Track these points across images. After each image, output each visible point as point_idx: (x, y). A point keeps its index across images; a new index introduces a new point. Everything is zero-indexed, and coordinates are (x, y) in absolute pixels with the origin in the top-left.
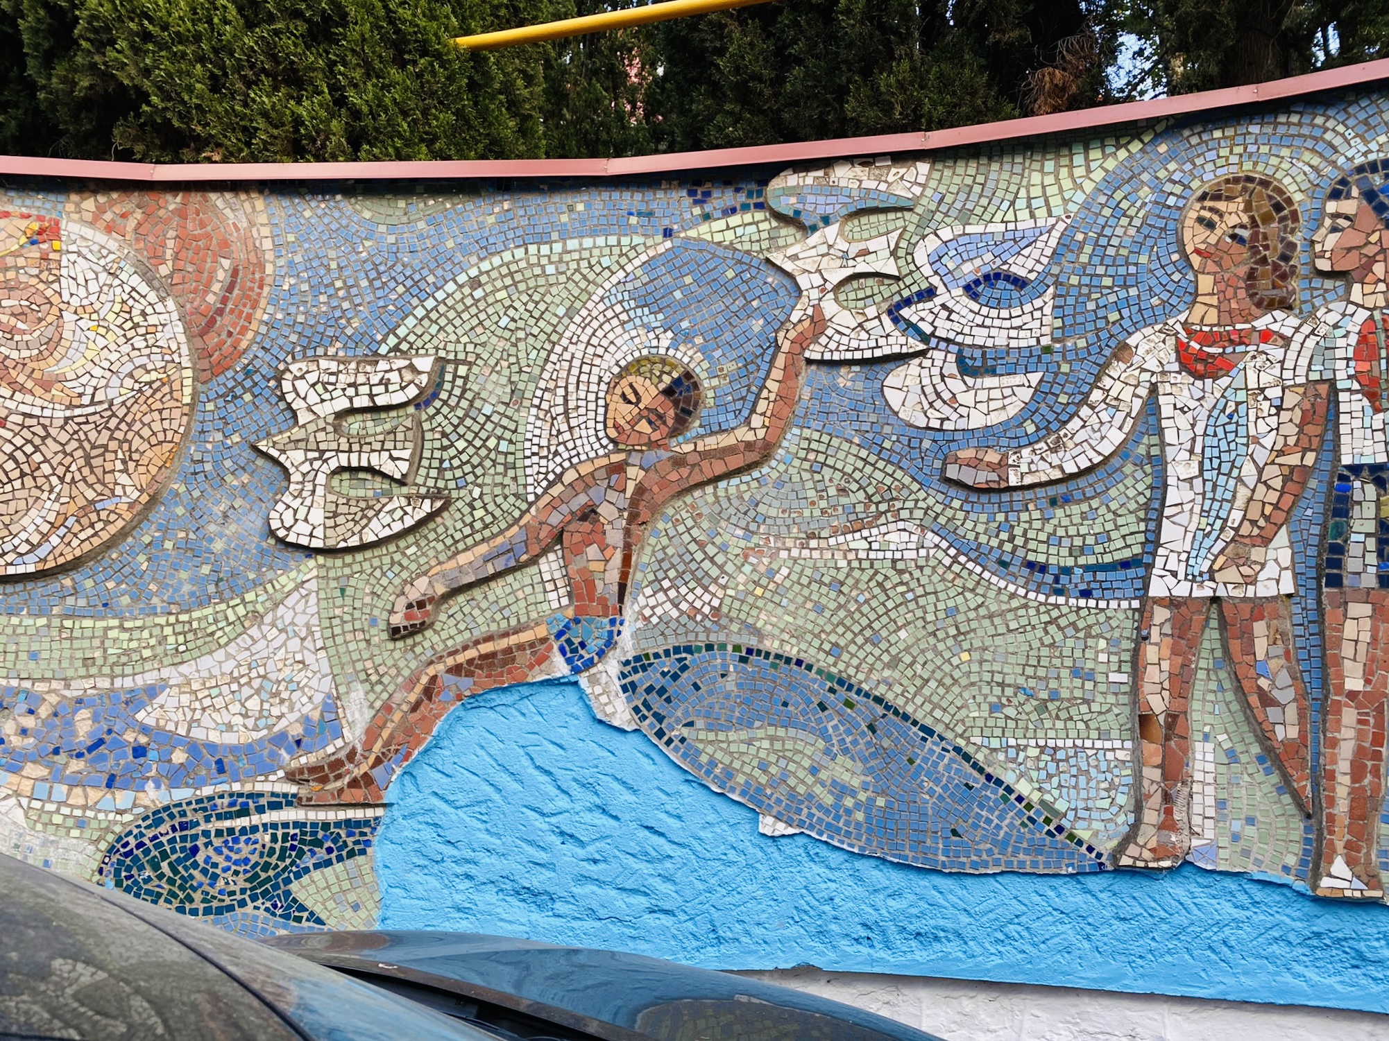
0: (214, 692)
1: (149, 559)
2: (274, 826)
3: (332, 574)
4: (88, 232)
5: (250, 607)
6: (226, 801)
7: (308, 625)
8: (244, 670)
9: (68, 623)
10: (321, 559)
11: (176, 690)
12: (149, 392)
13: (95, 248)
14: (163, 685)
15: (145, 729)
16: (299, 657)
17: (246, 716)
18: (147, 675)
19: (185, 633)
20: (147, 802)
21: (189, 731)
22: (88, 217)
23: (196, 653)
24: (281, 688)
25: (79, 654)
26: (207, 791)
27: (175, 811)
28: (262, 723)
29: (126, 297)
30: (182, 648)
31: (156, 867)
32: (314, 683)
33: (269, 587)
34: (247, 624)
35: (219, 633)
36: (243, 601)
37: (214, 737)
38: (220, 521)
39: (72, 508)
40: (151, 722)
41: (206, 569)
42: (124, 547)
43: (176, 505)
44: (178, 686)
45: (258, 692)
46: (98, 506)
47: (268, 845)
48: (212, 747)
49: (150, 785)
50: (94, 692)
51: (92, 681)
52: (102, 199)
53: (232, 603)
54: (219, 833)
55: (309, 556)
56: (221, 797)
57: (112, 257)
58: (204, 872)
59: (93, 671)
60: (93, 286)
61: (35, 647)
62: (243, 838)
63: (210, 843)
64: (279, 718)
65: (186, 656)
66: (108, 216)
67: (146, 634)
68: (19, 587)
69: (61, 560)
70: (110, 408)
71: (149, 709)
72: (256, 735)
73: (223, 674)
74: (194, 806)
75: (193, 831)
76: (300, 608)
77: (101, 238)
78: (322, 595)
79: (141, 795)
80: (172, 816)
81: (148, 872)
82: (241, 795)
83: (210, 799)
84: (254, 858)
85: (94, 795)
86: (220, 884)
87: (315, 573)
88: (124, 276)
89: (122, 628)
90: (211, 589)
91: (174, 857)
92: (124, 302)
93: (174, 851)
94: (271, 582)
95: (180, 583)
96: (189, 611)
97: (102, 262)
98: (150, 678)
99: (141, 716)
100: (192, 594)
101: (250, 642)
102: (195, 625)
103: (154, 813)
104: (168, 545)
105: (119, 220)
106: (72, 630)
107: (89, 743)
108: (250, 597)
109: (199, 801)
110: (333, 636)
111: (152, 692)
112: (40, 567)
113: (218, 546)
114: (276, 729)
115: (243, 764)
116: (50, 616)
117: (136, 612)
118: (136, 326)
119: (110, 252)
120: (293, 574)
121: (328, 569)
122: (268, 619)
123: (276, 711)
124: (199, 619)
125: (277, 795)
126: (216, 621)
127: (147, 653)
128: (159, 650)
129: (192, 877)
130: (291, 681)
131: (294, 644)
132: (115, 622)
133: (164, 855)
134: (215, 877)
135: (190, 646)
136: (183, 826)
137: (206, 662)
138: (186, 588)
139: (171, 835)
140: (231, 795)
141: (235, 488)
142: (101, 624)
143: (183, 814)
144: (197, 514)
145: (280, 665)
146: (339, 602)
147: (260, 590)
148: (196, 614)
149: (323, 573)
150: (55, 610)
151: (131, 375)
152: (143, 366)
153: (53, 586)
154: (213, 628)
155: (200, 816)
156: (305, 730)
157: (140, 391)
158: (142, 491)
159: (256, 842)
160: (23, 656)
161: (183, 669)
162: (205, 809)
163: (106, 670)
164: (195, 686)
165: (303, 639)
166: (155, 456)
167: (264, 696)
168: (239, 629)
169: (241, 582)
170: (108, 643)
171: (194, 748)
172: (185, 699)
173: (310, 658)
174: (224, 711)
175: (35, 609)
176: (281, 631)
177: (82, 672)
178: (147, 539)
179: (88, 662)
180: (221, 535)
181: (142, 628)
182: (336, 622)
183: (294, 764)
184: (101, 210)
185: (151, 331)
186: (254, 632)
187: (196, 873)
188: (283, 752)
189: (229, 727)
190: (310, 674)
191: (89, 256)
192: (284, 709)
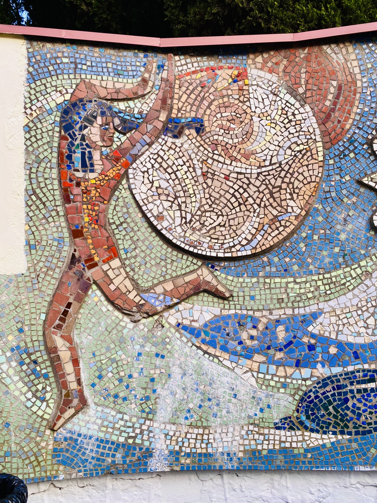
0: (349, 315)
1: (306, 246)
4: (262, 73)
5: (364, 269)
6: (362, 374)
8: (364, 303)
9: (268, 280)
11: (328, 315)
12: (300, 156)
13: (266, 81)
14: (321, 312)
15: (313, 336)
17: (367, 327)
18: (311, 307)
19: (329, 284)
20: (318, 375)
21: (337, 336)
22: (259, 66)
23: (336, 295)
25: (275, 297)
26: (351, 368)
27: (334, 379)
29: (284, 106)
30: (329, 292)
31: (326, 409)
33: (373, 257)
34: (363, 278)
35: (348, 284)
36: (360, 266)
37: (351, 339)
38: (343, 223)
39: (266, 220)
40: (316, 332)
41: (337, 250)
42: (293, 239)
43: (318, 216)
44: (329, 312)
45: (373, 314)
46: (280, 218)
48: (350, 345)
49: (319, 366)
50: (285, 316)
51: (283, 310)
52: (266, 56)
53: (353, 267)
54: (359, 391)
56: (358, 371)
57: (275, 85)
58: (353, 412)
59: (283, 305)
60: (267, 102)
61: (252, 293)
62: (373, 394)
63: (355, 396)
65: (332, 296)
66: (269, 64)
67: (308, 285)
68: (241, 263)
69: (264, 248)
70: (280, 166)
71: (314, 325)
72: (374, 338)
73: (352, 306)
74: (344, 377)
75: (345, 390)
77: (268, 76)
79: (315, 371)
80: (332, 382)
81: (322, 412)
82: (369, 371)
83: (353, 372)
85: (290, 371)
86: (363, 418)
88: (282, 95)
89: (295, 282)
90: (341, 260)
91: (335, 404)
92: (283, 109)
93: (335, 400)
94: (374, 255)
95: (324, 257)
96: (329, 272)
97: (270, 89)
98: (314, 308)
99: (310, 328)
100: (330, 263)
101: (366, 288)
102: (334, 279)
103: (323, 380)
104: (316, 237)
105: (275, 66)
106: (270, 284)
107: (285, 344)
108: (363, 263)
109: (347, 374)
111: (315, 316)
112: (254, 251)
113: (343, 237)
115: (368, 354)
116: (258, 277)
117: (302, 274)
118: (290, 121)
119: (273, 83)
122: (375, 275)
124: (336, 277)
126: (345, 277)
127: (310, 295)
128: (316, 293)
129: (346, 415)
132: (291, 279)
133: (330, 403)
134: (359, 415)
135: (333, 291)
136: (339, 387)
137: (342, 299)
138: (327, 260)
139: (332, 392)
140: (364, 370)
141: (349, 205)
142: (284, 280)
143: (338, 381)
144: (330, 220)
147: (368, 259)
148: (334, 274)
150: (261, 274)
151: (290, 148)
152: (296, 143)
153: (259, 262)
154: (344, 281)
155: (347, 382)
157: (295, 156)
158: (302, 209)
160: (247, 298)
161: (331, 303)
162: (350, 378)
163: (290, 305)
164: (338, 312)
166: (307, 190)
168: (359, 281)
169: (357, 256)
170: (289, 291)
171: (340, 345)
172: (333, 319)
174: (355, 326)
175: (250, 274)
177: (278, 306)
178: (304, 235)
179: (280, 301)
180: (344, 231)
181: (306, 282)
184: (265, 62)
185: (298, 123)
186: (368, 282)
187: (348, 412)
189: (359, 334)
191: (263, 86)
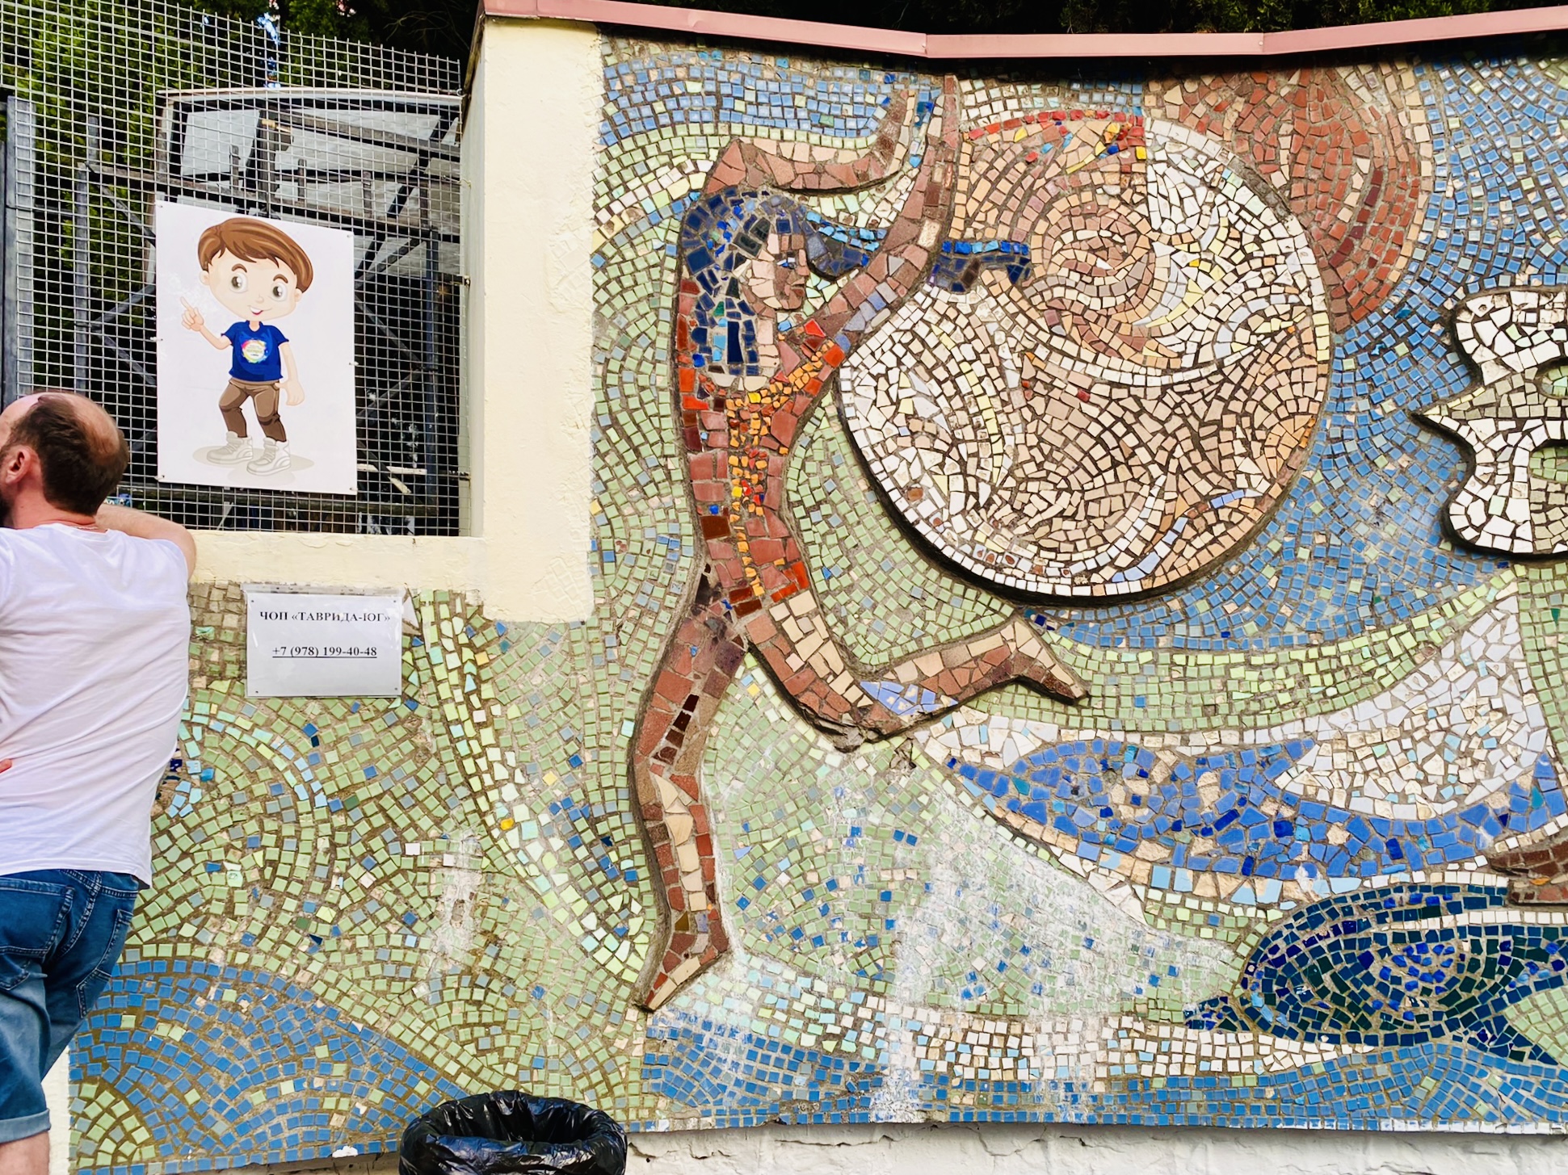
0: (1380, 750)
1: (1278, 574)
2: (1475, 930)
3: (1538, 589)
4: (1181, 133)
5: (1421, 636)
6: (1406, 895)
7: (1506, 660)
8: (1418, 721)
9: (1180, 659)
10: (1521, 570)
11: (1327, 747)
12: (1271, 348)
13: (1190, 153)
15: (1288, 799)
16: (1497, 704)
17: (1424, 782)
18: (1286, 727)
19: (1333, 672)
20: (1299, 895)
21: (1348, 801)
22: (1174, 112)
23: (1351, 698)
24: (1474, 744)
25: (1197, 700)
26: (1379, 882)
27: (1336, 907)
28: (1447, 792)
29: (1233, 219)
30: (1331, 692)
31: (1316, 980)
32: (1520, 738)
33: (1447, 608)
34: (1418, 659)
35: (1380, 672)
36: (1411, 629)
37: (1383, 810)
38: (1373, 519)
39: (1181, 507)
40: (1296, 789)
41: (1355, 586)
42: (1247, 557)
43: (1311, 499)
44: (1330, 742)
45: (1439, 750)
46: (1216, 503)
47: (1468, 956)
48: (1381, 823)
49: (1301, 874)
50: (1220, 750)
51: (1215, 735)
52: (1190, 86)
53: (1394, 631)
54: (1398, 938)
55: (1504, 566)
56: (1399, 890)
57: (1212, 164)
58: (1382, 988)
59: (1217, 721)
60: (1191, 207)
61: (1140, 690)
62: (1432, 946)
63: (1387, 951)
64: (1471, 785)
65: (1339, 702)
66: (1200, 110)
67: (1280, 673)
68: (1115, 612)
70: (1220, 371)
71: (1293, 772)
72: (1442, 809)
73: (1389, 726)
74: (1362, 901)
75: (1362, 935)
76: (1494, 636)
78: (1525, 618)
79: (1289, 885)
80: (1333, 914)
81: (1306, 987)
82: (1426, 888)
83: (1384, 892)
84: (1450, 973)
85: (1227, 883)
86: (1406, 1004)
87: (1513, 588)
88: (1229, 190)
89: (1248, 664)
90: (1365, 612)
91: (1338, 968)
92: (1231, 225)
93: (1337, 959)
94: (1449, 601)
95: (1322, 604)
96: (1334, 642)
97: (1201, 173)
98: (1293, 731)
99: (1282, 781)
100: (1338, 619)
101: (1424, 683)
102: (1345, 660)
103: (1309, 910)
104: (1303, 553)
105: (1214, 117)
106: (1184, 668)
107: (1218, 817)
108: (1419, 622)
109: (1369, 895)
110: (1546, 675)
111: (1295, 750)
112: (1148, 584)
113: (1372, 554)
114: (1469, 801)
115: (1425, 847)
116: (1156, 650)
117: (1266, 644)
118: (1248, 258)
119: (1210, 159)
120: (1481, 590)
121: (1532, 583)
122: (1448, 652)
123: (1467, 776)
124: (1350, 654)
125: (1478, 890)
126: (1374, 655)
127: (1284, 698)
128: (1300, 694)
129: (1366, 995)
130: (1488, 736)
131: (1489, 686)
132: (1239, 658)
133: (1325, 966)
134: (1398, 996)
135: (1343, 688)
136: (1350, 927)
137: (1365, 710)
138: (1330, 611)
139: (1333, 939)
140: (1412, 887)
141: (1390, 475)
142: (1221, 660)
143: (1348, 911)
144: (1340, 510)
145: (1470, 715)
146: (1551, 628)
147: (1433, 613)
148: (1345, 646)
149: (1525, 588)
150: (1163, 642)
151: (1245, 325)
152: (1261, 313)
153: (1159, 611)
154: (1371, 665)
155: (1370, 916)
156: (1513, 802)
157: (1259, 345)
158: (1272, 481)
159: (1450, 951)
160: (1127, 702)
161: (1337, 719)
162: (1377, 906)
163: (1233, 721)
164: (1353, 743)
165: (1500, 679)
166: (1286, 434)
167: (1450, 756)
168: (1408, 665)
169: (1406, 602)
170: (1232, 685)
171: (1356, 824)
172: (1341, 759)
173: (1513, 705)
174: (1394, 776)
175: (1136, 640)
176: (1468, 668)
177: (1203, 723)
178: (1275, 546)
179: (1208, 709)
180: (1375, 539)
181: (1275, 666)
182: (1547, 655)
183: (1500, 848)
184: (1190, 102)
185: (1269, 263)
186: (1429, 669)
187: (1370, 989)
188: (1481, 831)
189: (1403, 797)
190: (1514, 727)
191: (1183, 166)
192: (1479, 772)
